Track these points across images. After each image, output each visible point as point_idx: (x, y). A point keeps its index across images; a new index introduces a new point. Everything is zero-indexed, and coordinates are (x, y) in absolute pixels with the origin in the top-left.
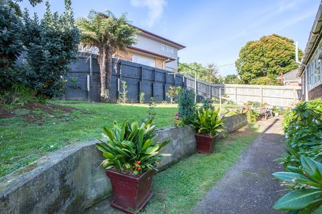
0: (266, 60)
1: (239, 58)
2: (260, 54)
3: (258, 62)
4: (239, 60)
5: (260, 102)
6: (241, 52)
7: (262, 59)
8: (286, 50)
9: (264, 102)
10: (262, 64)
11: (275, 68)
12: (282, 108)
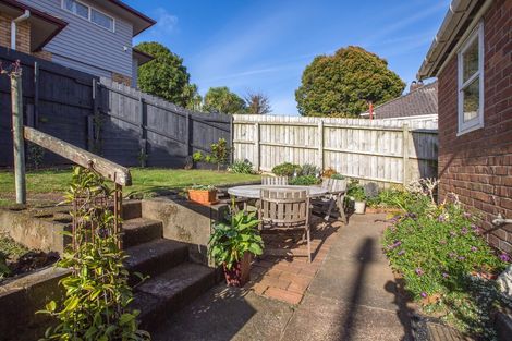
0: (345, 89)
1: (301, 84)
2: (335, 78)
3: (332, 92)
4: (301, 89)
5: (319, 165)
6: (305, 73)
7: (339, 86)
8: (375, 72)
9: (327, 168)
10: (338, 96)
11: (358, 104)
12: (372, 186)
